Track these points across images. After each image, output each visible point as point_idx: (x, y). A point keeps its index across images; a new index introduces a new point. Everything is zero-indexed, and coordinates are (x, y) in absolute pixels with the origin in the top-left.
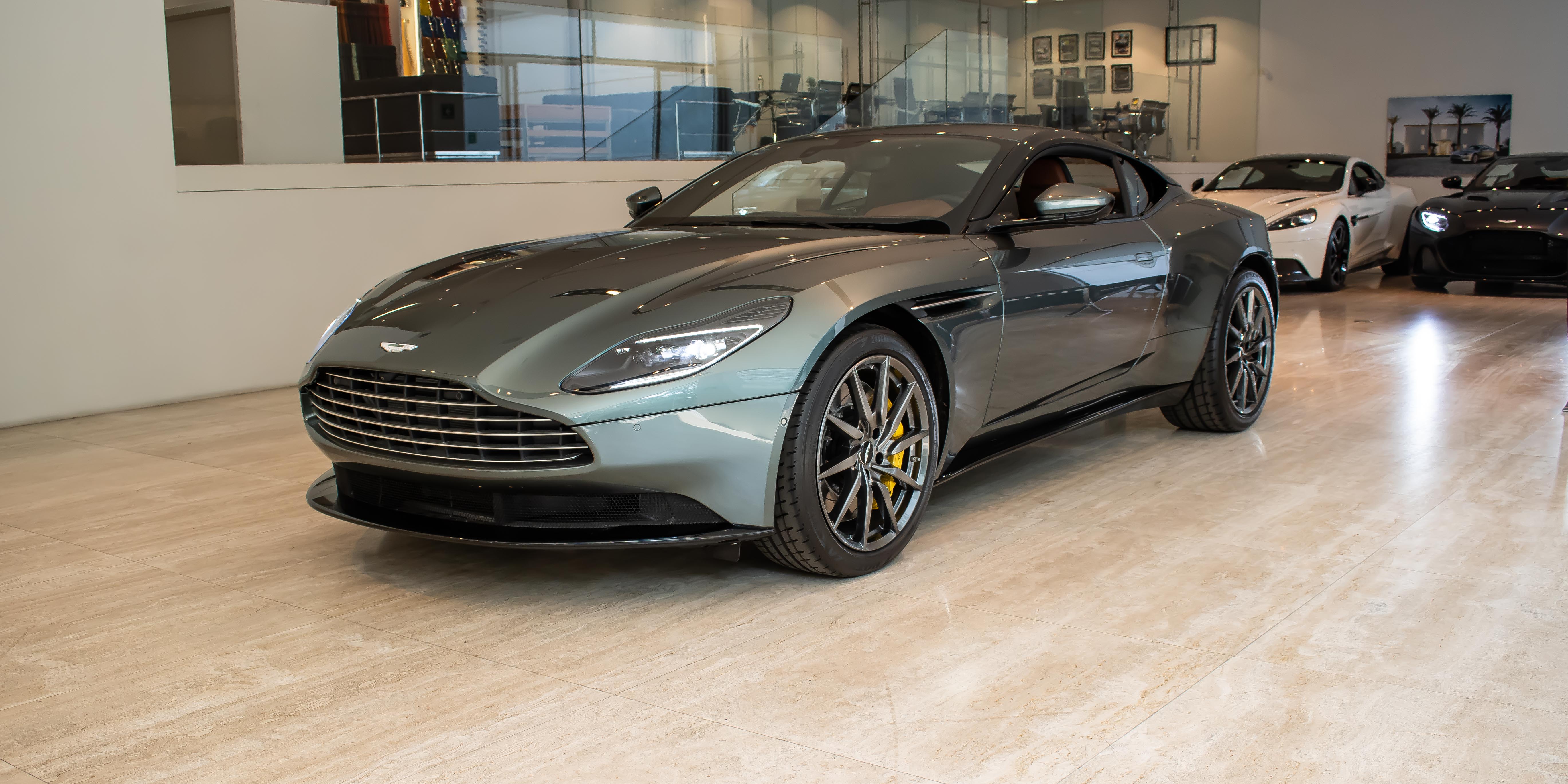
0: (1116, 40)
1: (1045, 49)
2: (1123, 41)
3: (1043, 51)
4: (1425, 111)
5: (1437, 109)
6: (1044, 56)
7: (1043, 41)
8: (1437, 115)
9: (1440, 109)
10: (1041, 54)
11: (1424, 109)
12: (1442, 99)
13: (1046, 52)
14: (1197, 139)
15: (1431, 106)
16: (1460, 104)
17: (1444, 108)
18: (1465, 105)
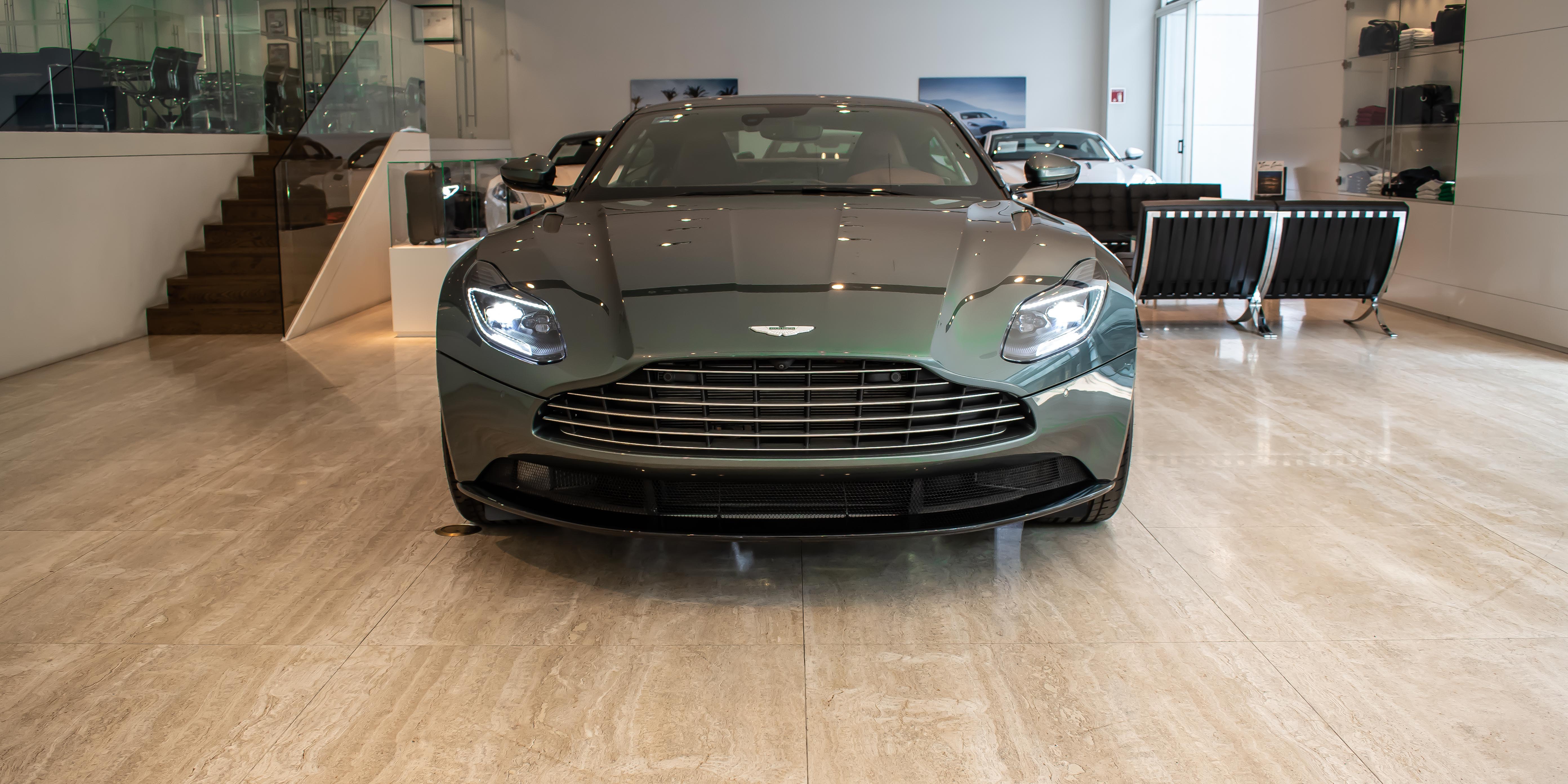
0: (358, 16)
1: (280, 23)
2: (365, 17)
3: (278, 25)
4: (664, 92)
5: (675, 90)
6: (279, 29)
7: (277, 14)
8: (675, 96)
9: (677, 91)
10: (276, 27)
11: (663, 90)
12: (678, 82)
13: (281, 25)
14: (475, 116)
15: (669, 88)
16: (695, 86)
17: (681, 90)
18: (698, 88)
